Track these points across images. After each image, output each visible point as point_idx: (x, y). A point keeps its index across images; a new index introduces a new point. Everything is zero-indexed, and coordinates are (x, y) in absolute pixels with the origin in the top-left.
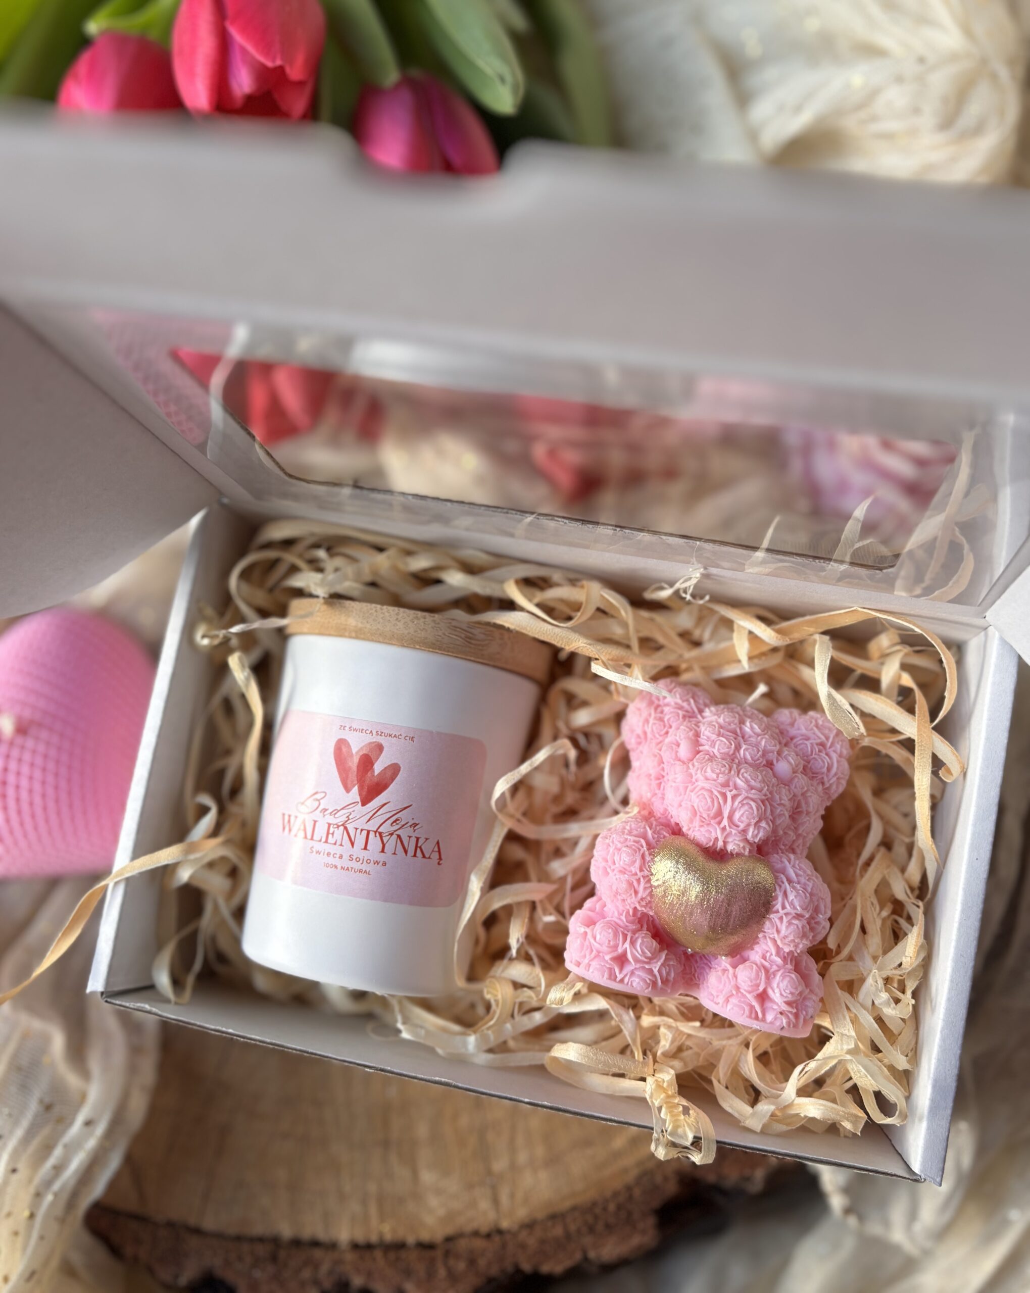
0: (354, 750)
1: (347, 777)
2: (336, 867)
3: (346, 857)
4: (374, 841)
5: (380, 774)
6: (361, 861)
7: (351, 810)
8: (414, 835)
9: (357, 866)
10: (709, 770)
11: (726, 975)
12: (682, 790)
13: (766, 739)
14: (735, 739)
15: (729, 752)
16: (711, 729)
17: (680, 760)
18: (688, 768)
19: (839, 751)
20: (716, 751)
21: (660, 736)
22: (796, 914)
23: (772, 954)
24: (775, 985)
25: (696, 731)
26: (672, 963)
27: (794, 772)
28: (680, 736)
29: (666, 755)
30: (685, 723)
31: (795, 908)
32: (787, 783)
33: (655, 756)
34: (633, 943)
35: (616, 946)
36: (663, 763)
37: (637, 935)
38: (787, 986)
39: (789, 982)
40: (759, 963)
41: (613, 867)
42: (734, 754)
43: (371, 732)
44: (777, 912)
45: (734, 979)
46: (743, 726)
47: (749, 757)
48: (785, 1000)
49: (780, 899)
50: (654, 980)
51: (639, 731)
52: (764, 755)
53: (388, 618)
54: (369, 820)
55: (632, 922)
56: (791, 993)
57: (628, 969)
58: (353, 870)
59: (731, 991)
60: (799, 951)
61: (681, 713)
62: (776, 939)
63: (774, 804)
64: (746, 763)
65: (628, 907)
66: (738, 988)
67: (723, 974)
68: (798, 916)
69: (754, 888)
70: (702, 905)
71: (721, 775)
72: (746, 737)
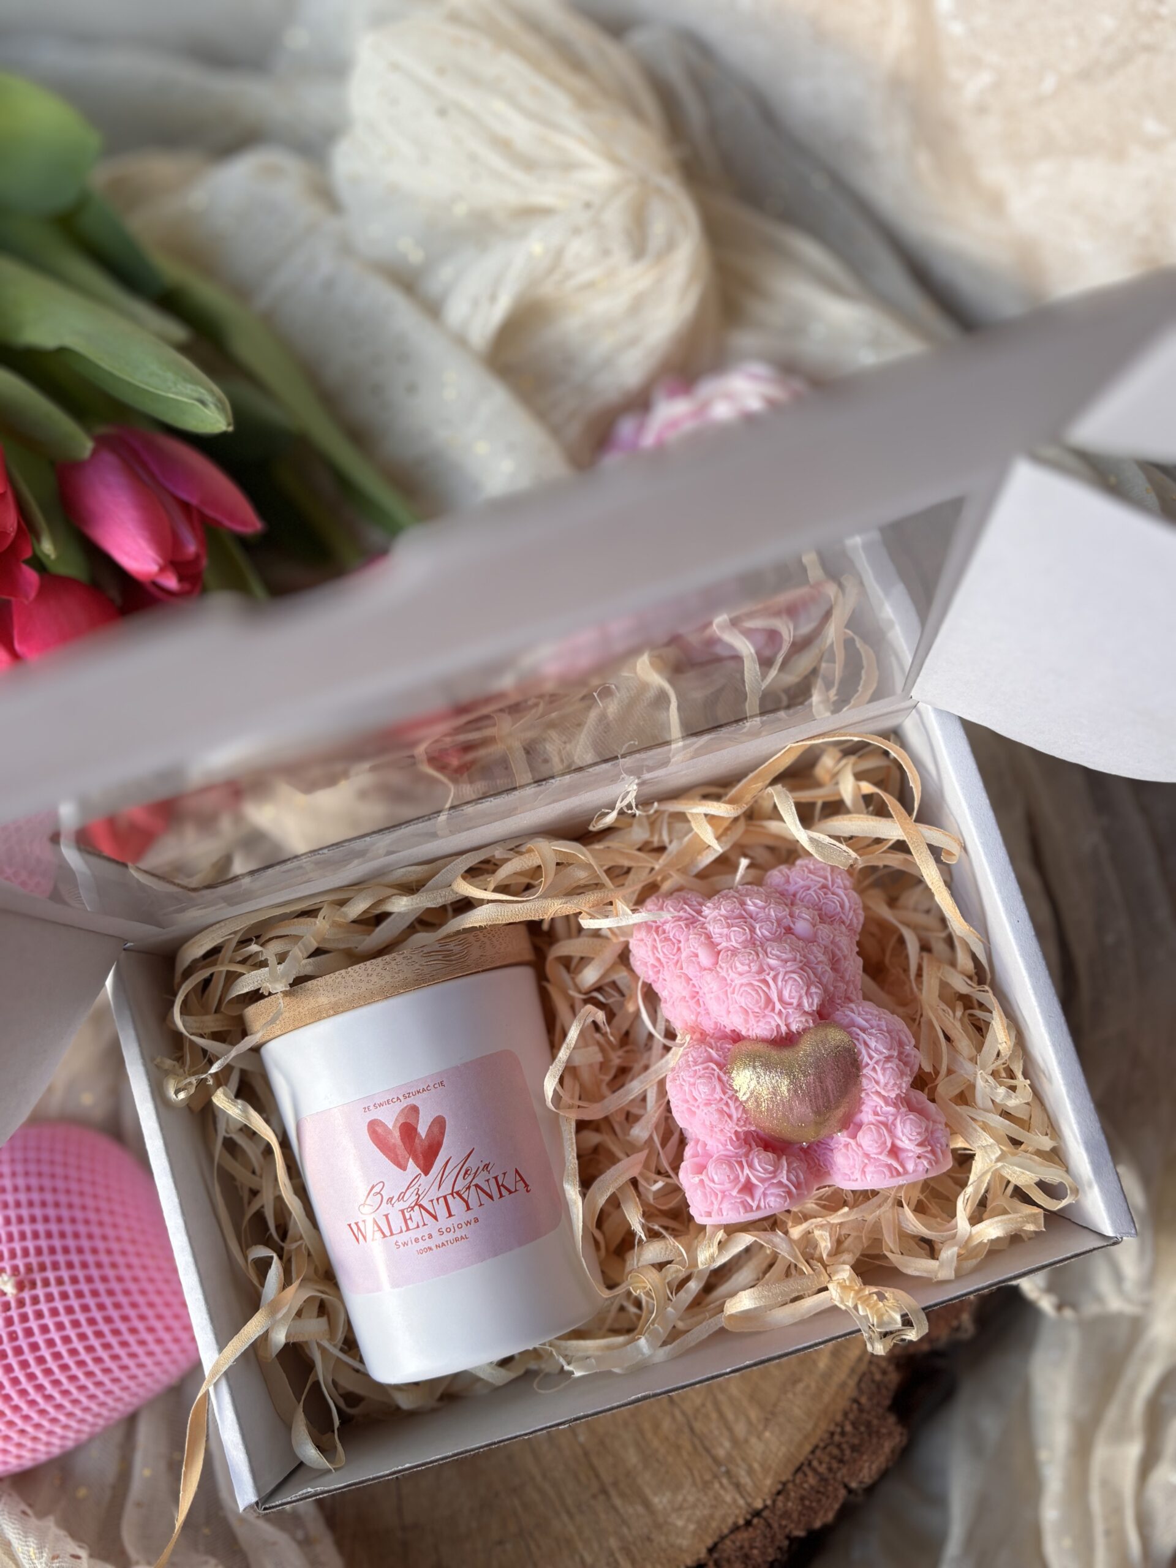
0: (390, 1126)
1: (397, 1155)
2: (430, 1249)
3: (435, 1234)
4: (456, 1204)
5: (427, 1135)
6: (452, 1230)
7: (416, 1186)
8: (490, 1176)
9: (451, 1236)
10: (738, 965)
11: (850, 1149)
12: (722, 996)
13: (773, 908)
14: (746, 922)
15: (747, 938)
16: (719, 925)
17: (705, 969)
18: (718, 972)
19: (842, 885)
20: (734, 944)
21: (674, 955)
22: (885, 1057)
23: (881, 1107)
24: (900, 1134)
25: (705, 933)
26: (795, 1165)
27: (814, 926)
28: (694, 946)
29: (691, 971)
30: (691, 931)
31: (881, 1053)
32: (812, 940)
33: (680, 977)
34: (751, 1166)
35: (737, 1178)
36: (691, 980)
37: (751, 1157)
38: (911, 1129)
39: (911, 1124)
40: (874, 1121)
41: (696, 1104)
42: (751, 937)
43: (398, 1099)
44: (868, 1064)
45: (860, 1149)
46: (747, 907)
47: (767, 933)
48: (916, 1143)
49: (864, 1051)
50: (787, 1190)
51: (652, 961)
52: (779, 925)
53: (359, 978)
54: (440, 1186)
55: (740, 1147)
56: (919, 1134)
57: (758, 1193)
58: (449, 1242)
59: (863, 1161)
60: (904, 1091)
61: (682, 923)
62: (879, 1090)
63: (813, 965)
64: (768, 940)
65: (729, 1134)
66: (867, 1156)
67: (848, 1150)
68: (888, 1059)
69: (836, 1054)
70: (798, 1096)
71: (752, 965)
72: (754, 915)
